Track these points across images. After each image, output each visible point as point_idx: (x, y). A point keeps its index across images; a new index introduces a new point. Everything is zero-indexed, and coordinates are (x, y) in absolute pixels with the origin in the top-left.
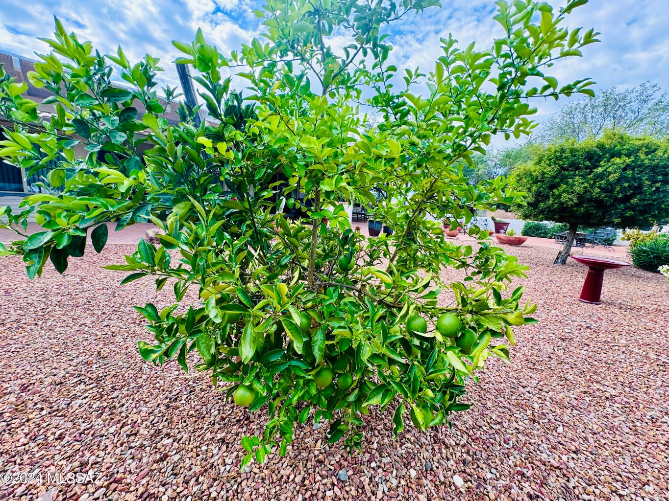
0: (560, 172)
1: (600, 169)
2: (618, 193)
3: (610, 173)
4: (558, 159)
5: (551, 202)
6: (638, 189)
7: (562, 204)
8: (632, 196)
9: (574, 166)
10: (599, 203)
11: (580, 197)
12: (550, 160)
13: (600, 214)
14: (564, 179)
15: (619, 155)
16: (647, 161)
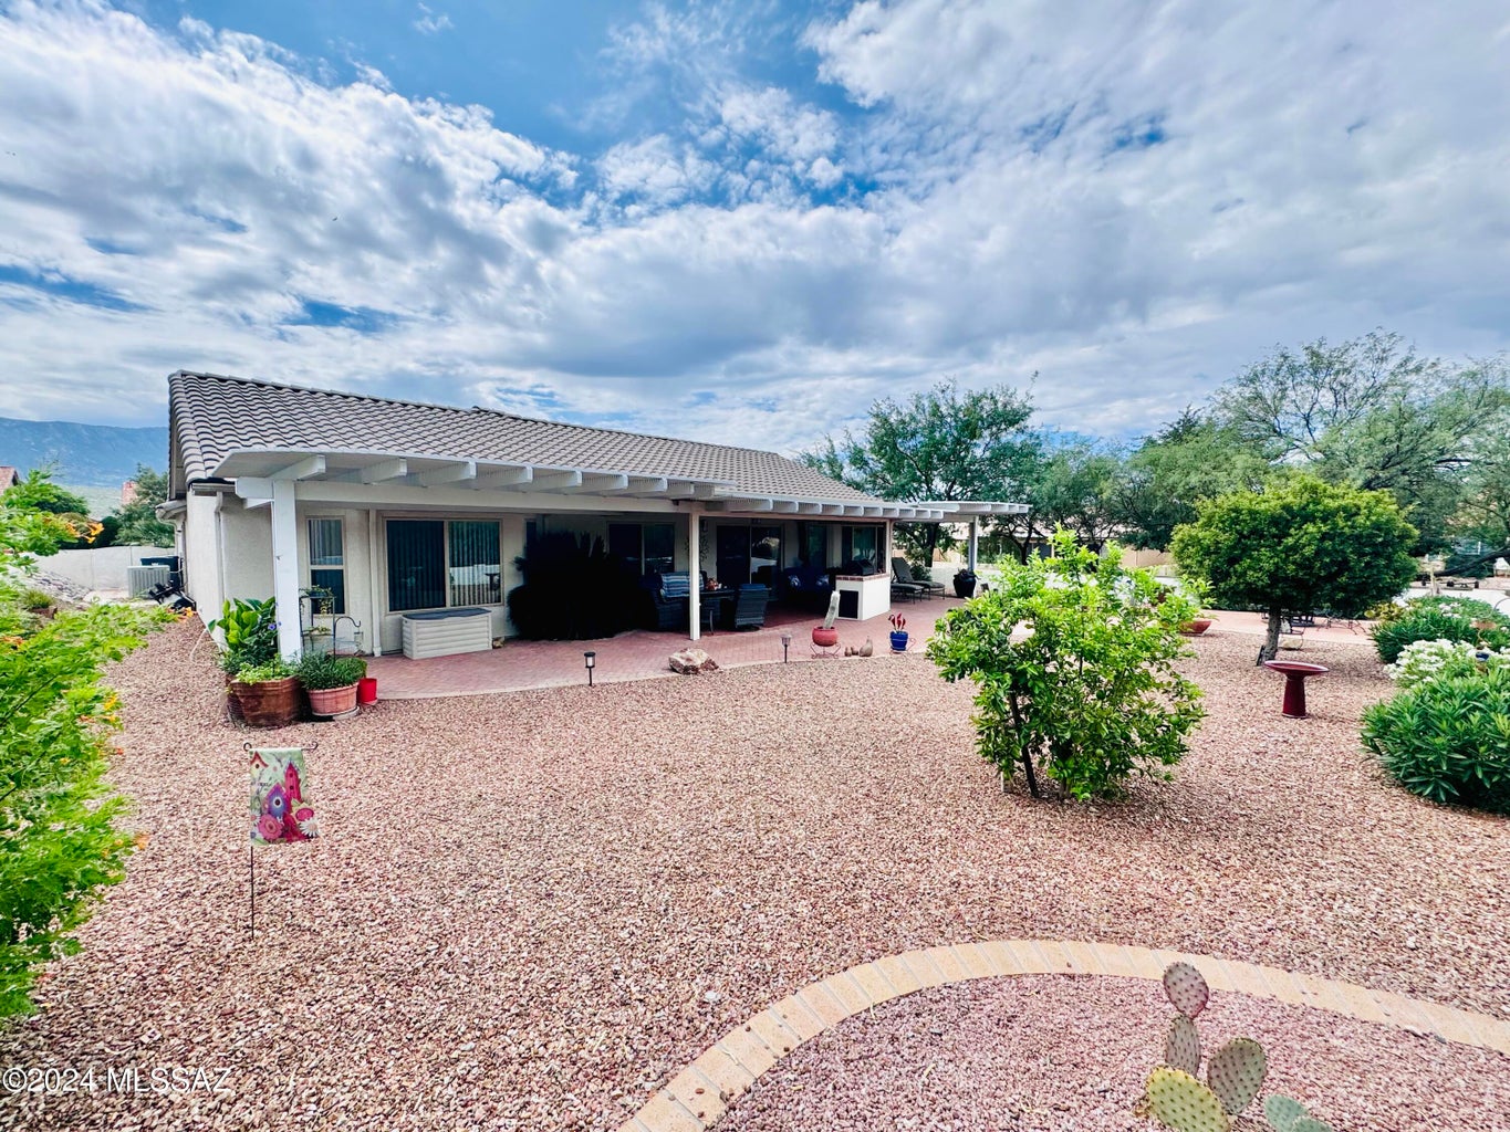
0: (1239, 540)
1: (1290, 539)
2: (1320, 569)
3: (1304, 546)
4: (1235, 521)
5: (1234, 581)
6: (1344, 565)
7: (1250, 584)
8: (1339, 573)
9: (1257, 533)
10: (1297, 583)
11: (1272, 575)
12: (1223, 522)
13: (1304, 596)
14: (1246, 551)
15: (1310, 518)
16: (1346, 530)
